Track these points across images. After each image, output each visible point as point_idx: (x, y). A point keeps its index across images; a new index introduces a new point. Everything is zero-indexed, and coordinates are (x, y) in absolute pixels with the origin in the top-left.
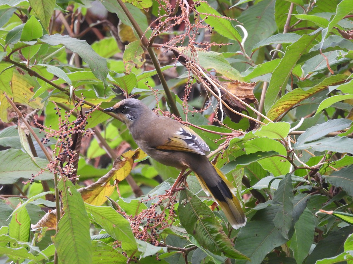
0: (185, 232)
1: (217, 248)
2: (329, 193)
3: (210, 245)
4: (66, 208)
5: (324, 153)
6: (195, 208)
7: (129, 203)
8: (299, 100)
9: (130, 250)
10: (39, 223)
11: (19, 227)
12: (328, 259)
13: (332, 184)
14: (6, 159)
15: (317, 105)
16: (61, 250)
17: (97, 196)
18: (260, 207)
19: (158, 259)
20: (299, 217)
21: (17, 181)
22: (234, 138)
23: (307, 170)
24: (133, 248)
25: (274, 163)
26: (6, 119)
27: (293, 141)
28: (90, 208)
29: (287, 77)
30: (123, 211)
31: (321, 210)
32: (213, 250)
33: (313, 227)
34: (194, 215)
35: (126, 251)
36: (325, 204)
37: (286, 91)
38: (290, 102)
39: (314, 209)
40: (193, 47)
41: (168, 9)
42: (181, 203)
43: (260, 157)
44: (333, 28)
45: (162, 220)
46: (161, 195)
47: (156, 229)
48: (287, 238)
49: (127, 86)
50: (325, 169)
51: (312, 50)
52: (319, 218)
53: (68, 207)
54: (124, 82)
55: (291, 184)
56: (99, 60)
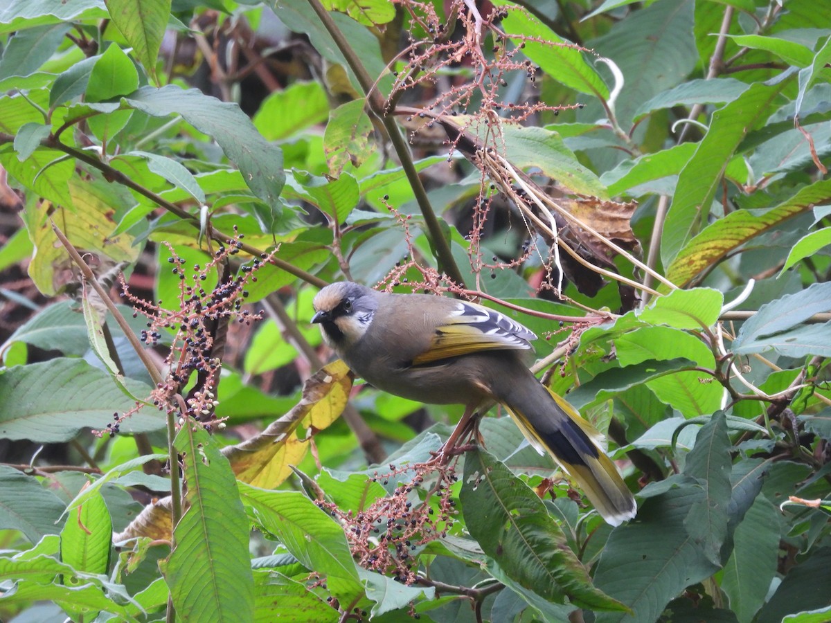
0: (477, 550)
1: (554, 586)
2: (815, 457)
3: (537, 578)
4: (193, 493)
5: (802, 361)
6: (500, 492)
7: (344, 480)
8: (742, 238)
9: (347, 594)
10: (129, 530)
11: (85, 539)
12: (810, 612)
13: (821, 435)
14: (50, 383)
15: (785, 250)
16: (180, 593)
17: (264, 464)
18: (652, 489)
19: (412, 615)
20: (744, 515)
21: (76, 435)
22: (591, 327)
23: (761, 402)
24: (353, 588)
25: (684, 388)
26: (51, 287)
27: (728, 335)
28: (251, 495)
29: (713, 185)
30: (330, 500)
31: (793, 497)
32: (545, 592)
33: (776, 538)
34: (498, 511)
35: (337, 594)
36: (803, 484)
37: (710, 217)
38: (720, 243)
39: (777, 494)
40: (491, 115)
41: (431, 26)
42: (468, 482)
43: (651, 373)
44: (824, 65)
45: (422, 521)
46: (420, 463)
47: (408, 544)
48: (716, 562)
49: (336, 207)
50: (805, 400)
51: (773, 118)
52: (790, 516)
53: (199, 491)
54: (329, 196)
55: (727, 435)
56: (264, 153)
